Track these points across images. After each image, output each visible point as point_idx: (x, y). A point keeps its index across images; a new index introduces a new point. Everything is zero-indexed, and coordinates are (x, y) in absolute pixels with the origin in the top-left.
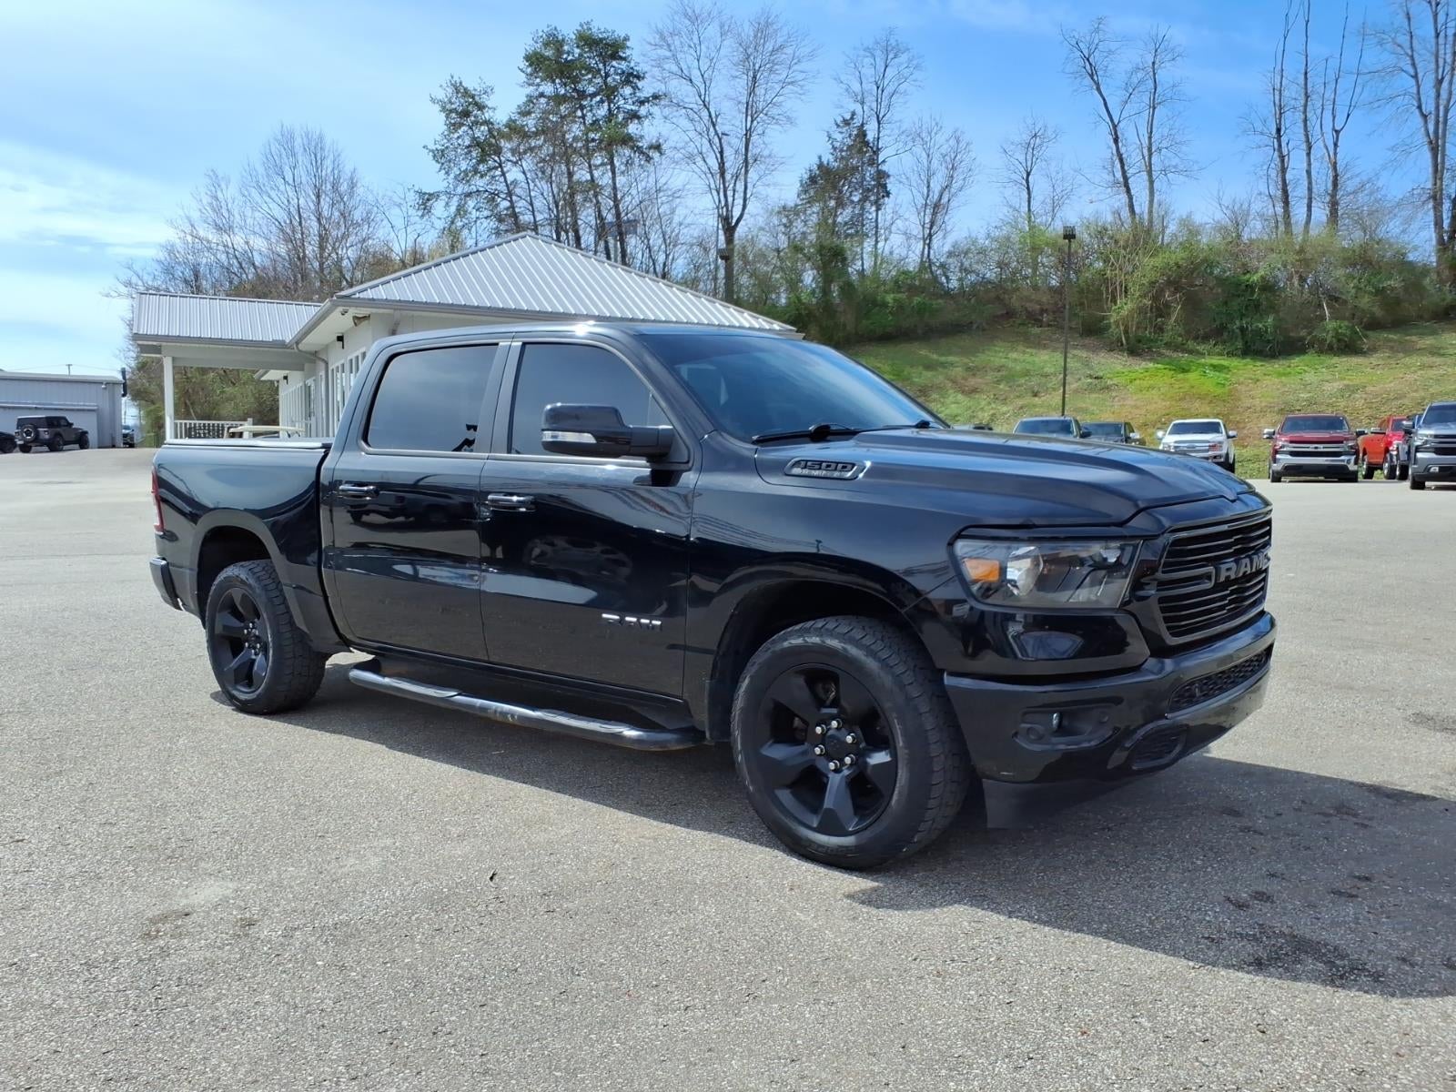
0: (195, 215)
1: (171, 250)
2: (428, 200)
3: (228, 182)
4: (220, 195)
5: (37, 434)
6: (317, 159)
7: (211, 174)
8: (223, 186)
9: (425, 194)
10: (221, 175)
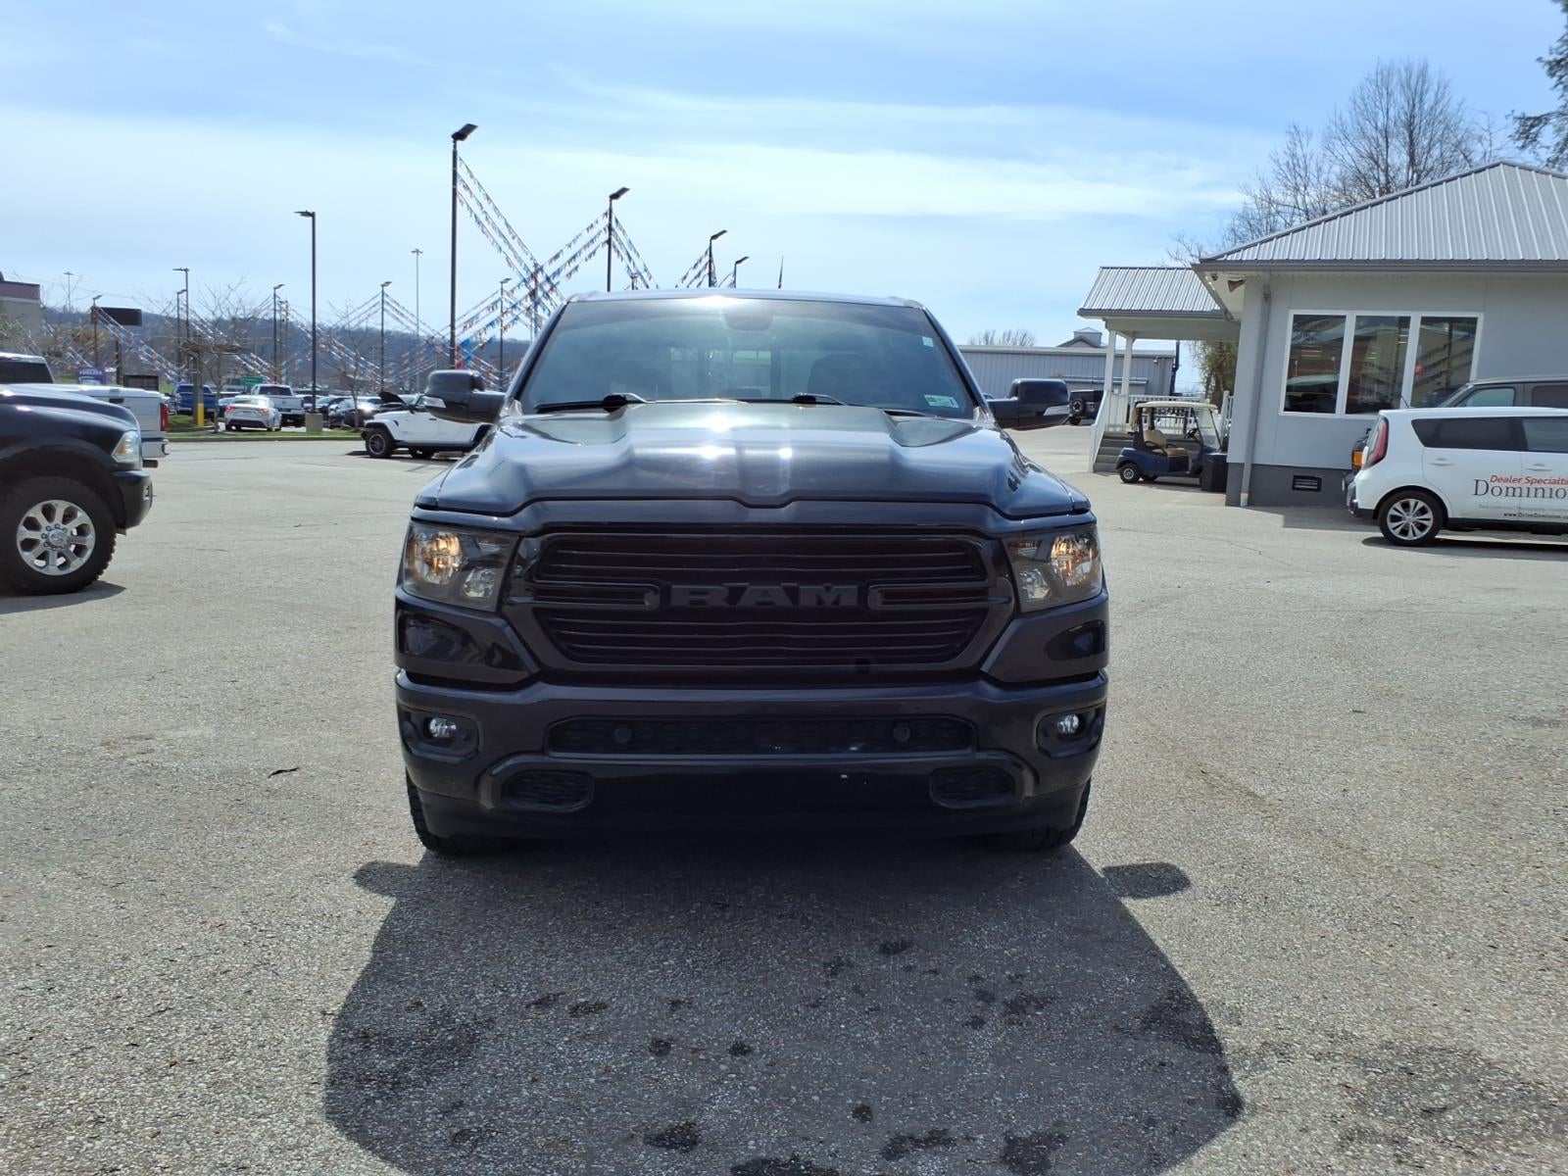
0: (1270, 177)
1: (1244, 217)
2: (1532, 126)
3: (1309, 135)
4: (1299, 152)
5: (1085, 406)
6: (1415, 98)
7: (1293, 130)
8: (1304, 142)
9: (1529, 118)
10: (1302, 129)
